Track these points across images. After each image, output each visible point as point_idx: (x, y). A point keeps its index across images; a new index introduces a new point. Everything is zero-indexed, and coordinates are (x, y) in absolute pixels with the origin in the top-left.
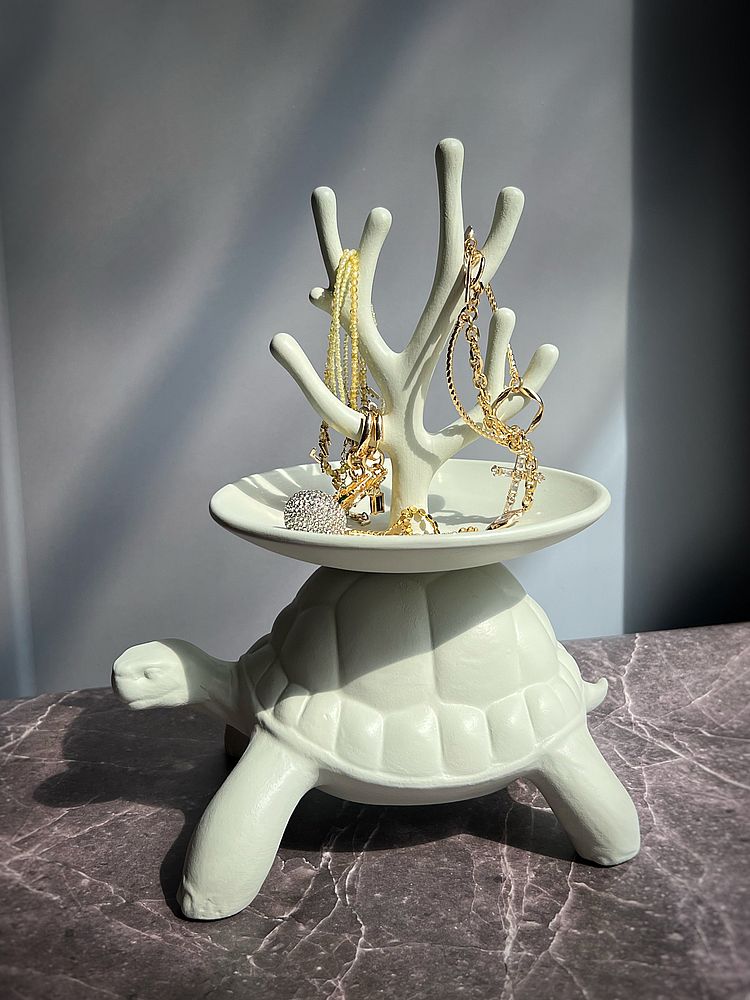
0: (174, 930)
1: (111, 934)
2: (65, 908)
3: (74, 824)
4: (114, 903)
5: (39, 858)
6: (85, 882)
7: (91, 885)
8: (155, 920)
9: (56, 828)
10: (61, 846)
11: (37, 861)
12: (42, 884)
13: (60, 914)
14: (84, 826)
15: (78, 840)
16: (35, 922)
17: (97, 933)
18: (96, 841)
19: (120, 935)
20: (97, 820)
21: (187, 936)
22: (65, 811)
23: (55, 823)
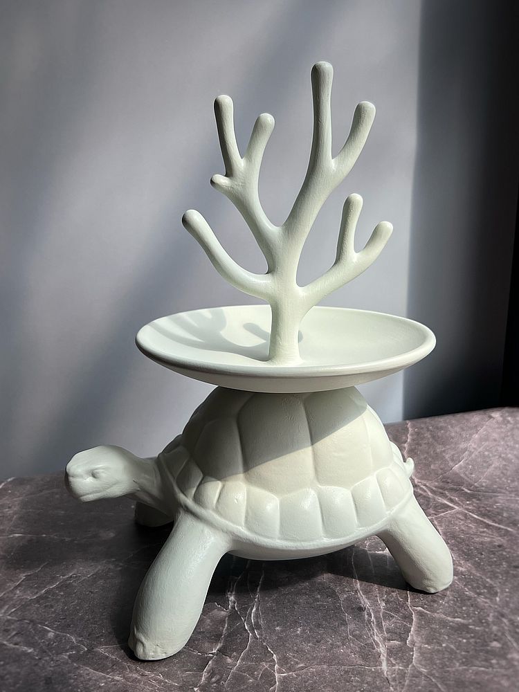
0: (131, 671)
1: (82, 679)
2: (40, 659)
3: (32, 587)
4: (78, 652)
5: (9, 617)
6: (51, 635)
7: (56, 636)
8: (114, 663)
9: (18, 592)
10: (25, 606)
11: (8, 621)
12: (16, 639)
13: (36, 665)
14: (40, 588)
15: (38, 600)
16: (19, 673)
17: (71, 678)
18: (53, 600)
19: (90, 679)
20: (50, 583)
22: (23, 576)
23: (16, 587)
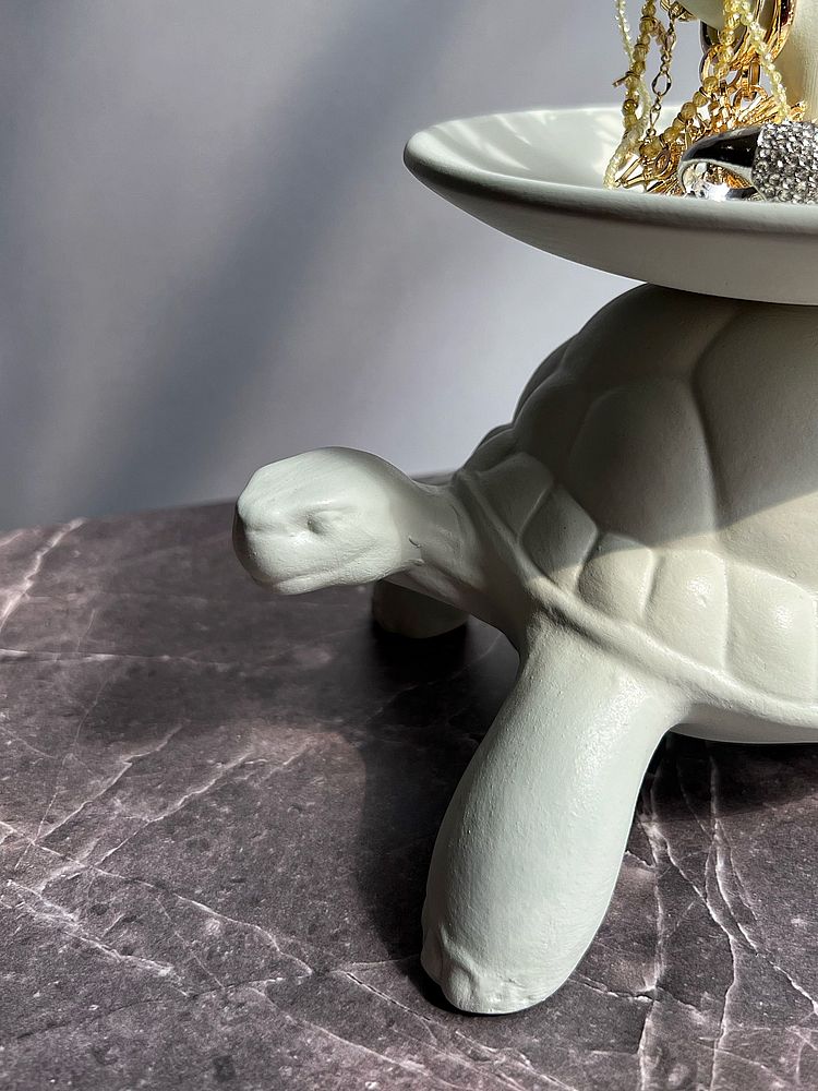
1: (313, 1065)
2: (194, 997)
3: (150, 791)
4: (291, 978)
5: (102, 873)
6: (213, 926)
7: (228, 931)
9: (118, 803)
10: (138, 842)
11: (101, 882)
12: (127, 936)
13: (186, 1016)
14: (170, 793)
15: (169, 826)
17: (283, 1063)
18: (206, 827)
19: (335, 1067)
20: (200, 782)
21: (475, 1057)
22: (124, 761)
23: (113, 790)
